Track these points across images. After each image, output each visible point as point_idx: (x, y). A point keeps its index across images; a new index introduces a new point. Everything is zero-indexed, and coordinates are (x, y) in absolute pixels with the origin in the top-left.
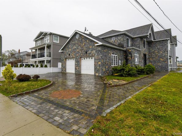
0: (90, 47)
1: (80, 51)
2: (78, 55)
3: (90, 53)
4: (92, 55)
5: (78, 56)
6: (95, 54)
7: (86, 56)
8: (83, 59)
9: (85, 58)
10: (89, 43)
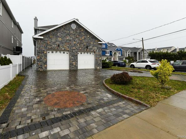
0: (91, 43)
1: (78, 45)
2: (75, 48)
3: (91, 49)
4: (93, 51)
5: (74, 50)
6: (96, 51)
7: (86, 50)
8: (80, 53)
9: (83, 53)
10: (90, 39)
